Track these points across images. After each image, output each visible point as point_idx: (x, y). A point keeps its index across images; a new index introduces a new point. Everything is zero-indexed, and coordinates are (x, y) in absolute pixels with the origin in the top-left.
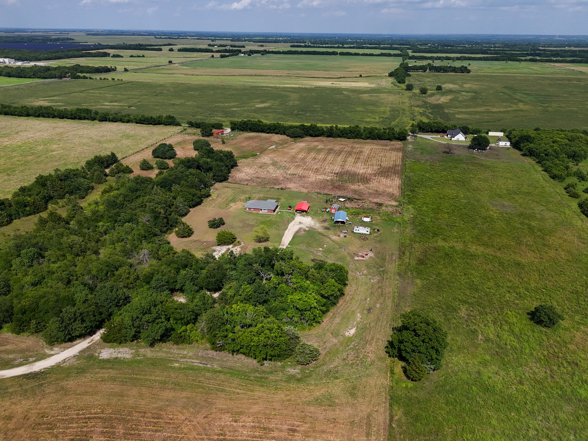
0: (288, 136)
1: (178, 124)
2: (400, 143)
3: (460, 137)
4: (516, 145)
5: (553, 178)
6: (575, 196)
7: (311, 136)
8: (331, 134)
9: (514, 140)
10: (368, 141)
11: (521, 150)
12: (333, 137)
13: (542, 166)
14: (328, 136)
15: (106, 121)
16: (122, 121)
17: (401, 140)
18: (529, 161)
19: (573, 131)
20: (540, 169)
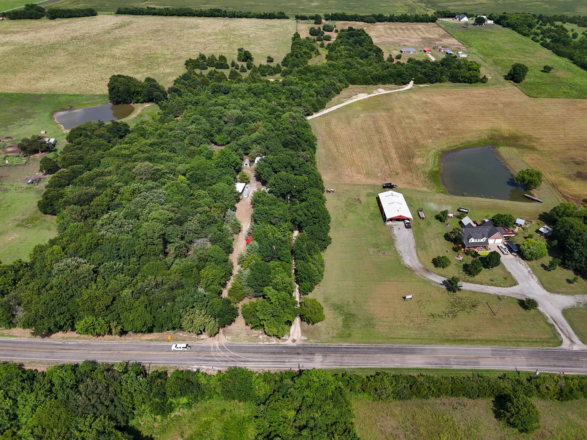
0: (365, 22)
1: (287, 18)
2: (434, 23)
3: (465, 19)
4: (497, 22)
5: (524, 36)
6: (537, 41)
7: (379, 21)
8: (392, 19)
9: (495, 19)
10: (414, 23)
11: (500, 24)
12: (393, 22)
13: (516, 31)
14: (390, 21)
15: (234, 17)
16: (246, 17)
17: (433, 22)
18: (507, 30)
19: (523, 13)
20: (515, 32)
